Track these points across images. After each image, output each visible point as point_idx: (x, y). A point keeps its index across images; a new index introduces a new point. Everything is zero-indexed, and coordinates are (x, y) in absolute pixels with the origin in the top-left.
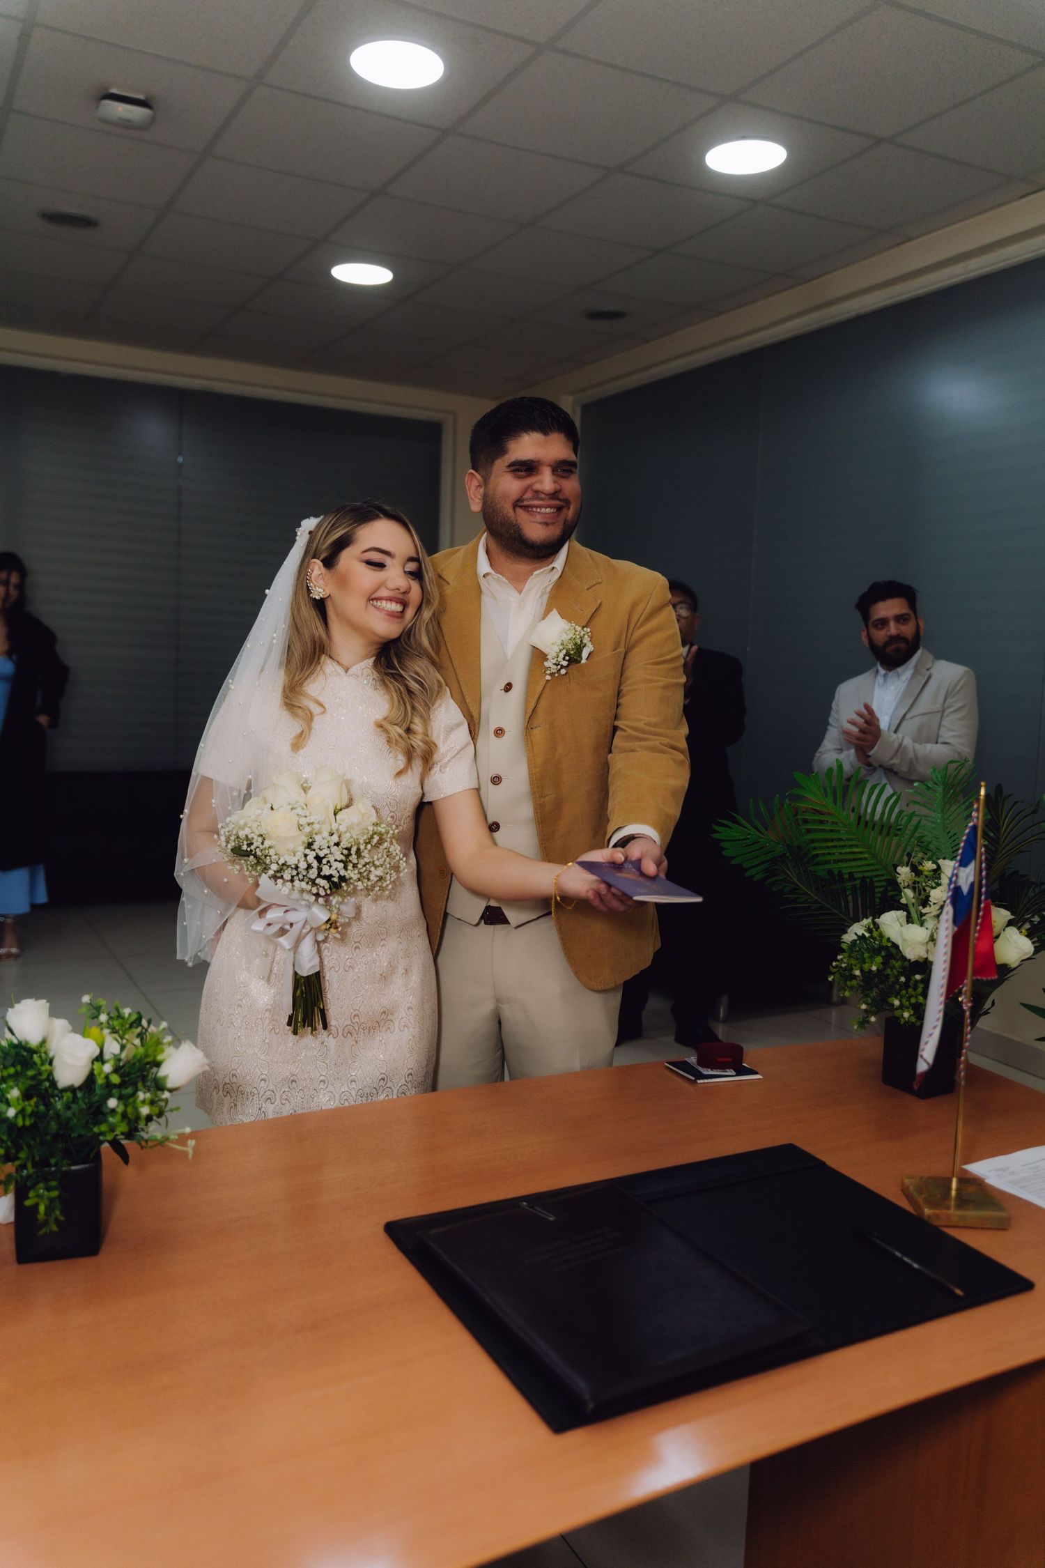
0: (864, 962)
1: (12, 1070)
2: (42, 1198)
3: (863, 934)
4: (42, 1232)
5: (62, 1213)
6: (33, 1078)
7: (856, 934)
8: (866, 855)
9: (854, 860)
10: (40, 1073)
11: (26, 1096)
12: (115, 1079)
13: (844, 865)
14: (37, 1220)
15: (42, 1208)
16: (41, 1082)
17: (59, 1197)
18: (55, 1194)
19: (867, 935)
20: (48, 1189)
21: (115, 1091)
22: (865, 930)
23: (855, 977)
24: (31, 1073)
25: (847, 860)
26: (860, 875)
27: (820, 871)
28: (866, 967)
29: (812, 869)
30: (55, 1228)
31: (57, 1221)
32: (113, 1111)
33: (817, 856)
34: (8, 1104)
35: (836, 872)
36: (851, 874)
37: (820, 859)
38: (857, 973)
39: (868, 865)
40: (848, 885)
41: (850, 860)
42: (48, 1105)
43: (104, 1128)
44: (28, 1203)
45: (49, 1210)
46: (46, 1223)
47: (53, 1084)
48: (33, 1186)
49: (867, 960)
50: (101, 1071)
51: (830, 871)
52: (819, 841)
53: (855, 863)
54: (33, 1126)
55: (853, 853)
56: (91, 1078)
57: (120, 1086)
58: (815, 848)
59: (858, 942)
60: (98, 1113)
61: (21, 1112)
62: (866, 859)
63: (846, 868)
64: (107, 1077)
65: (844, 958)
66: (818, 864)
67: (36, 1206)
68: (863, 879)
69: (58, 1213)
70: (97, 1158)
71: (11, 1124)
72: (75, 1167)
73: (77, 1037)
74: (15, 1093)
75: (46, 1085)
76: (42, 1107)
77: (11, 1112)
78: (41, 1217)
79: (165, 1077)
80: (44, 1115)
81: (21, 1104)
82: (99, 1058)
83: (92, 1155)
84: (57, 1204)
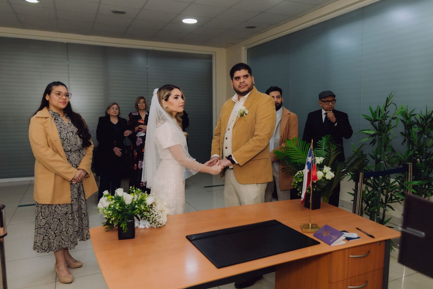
0: (299, 180)
1: (117, 201)
2: (123, 226)
4: (124, 232)
5: (127, 228)
6: (121, 202)
7: (297, 174)
8: (303, 158)
9: (301, 159)
10: (122, 201)
11: (120, 206)
12: (137, 202)
13: (298, 160)
15: (124, 227)
20: (125, 224)
21: (137, 204)
22: (299, 173)
23: (297, 183)
24: (120, 201)
25: (298, 159)
26: (301, 162)
27: (292, 161)
29: (291, 161)
30: (126, 231)
31: (127, 230)
32: (137, 208)
33: (292, 158)
34: (117, 207)
35: (295, 162)
36: (299, 162)
37: (293, 159)
39: (304, 160)
40: (299, 164)
41: (299, 159)
42: (125, 207)
43: (135, 212)
44: (121, 226)
45: (125, 228)
46: (124, 230)
47: (125, 204)
48: (122, 223)
51: (294, 162)
52: (292, 155)
53: (300, 160)
54: (122, 211)
55: (300, 157)
56: (132, 202)
57: (138, 204)
58: (291, 156)
59: (297, 176)
60: (134, 209)
61: (119, 208)
62: (302, 158)
63: (298, 161)
64: (135, 202)
66: (292, 160)
67: (122, 227)
68: (302, 163)
69: (126, 228)
70: (134, 219)
71: (117, 210)
72: (130, 221)
73: (129, 194)
74: (118, 205)
75: (124, 204)
76: (123, 208)
77: (117, 208)
78: (123, 229)
79: (147, 203)
80: (123, 209)
81: (119, 207)
82: (134, 198)
83: (133, 218)
84: (126, 226)
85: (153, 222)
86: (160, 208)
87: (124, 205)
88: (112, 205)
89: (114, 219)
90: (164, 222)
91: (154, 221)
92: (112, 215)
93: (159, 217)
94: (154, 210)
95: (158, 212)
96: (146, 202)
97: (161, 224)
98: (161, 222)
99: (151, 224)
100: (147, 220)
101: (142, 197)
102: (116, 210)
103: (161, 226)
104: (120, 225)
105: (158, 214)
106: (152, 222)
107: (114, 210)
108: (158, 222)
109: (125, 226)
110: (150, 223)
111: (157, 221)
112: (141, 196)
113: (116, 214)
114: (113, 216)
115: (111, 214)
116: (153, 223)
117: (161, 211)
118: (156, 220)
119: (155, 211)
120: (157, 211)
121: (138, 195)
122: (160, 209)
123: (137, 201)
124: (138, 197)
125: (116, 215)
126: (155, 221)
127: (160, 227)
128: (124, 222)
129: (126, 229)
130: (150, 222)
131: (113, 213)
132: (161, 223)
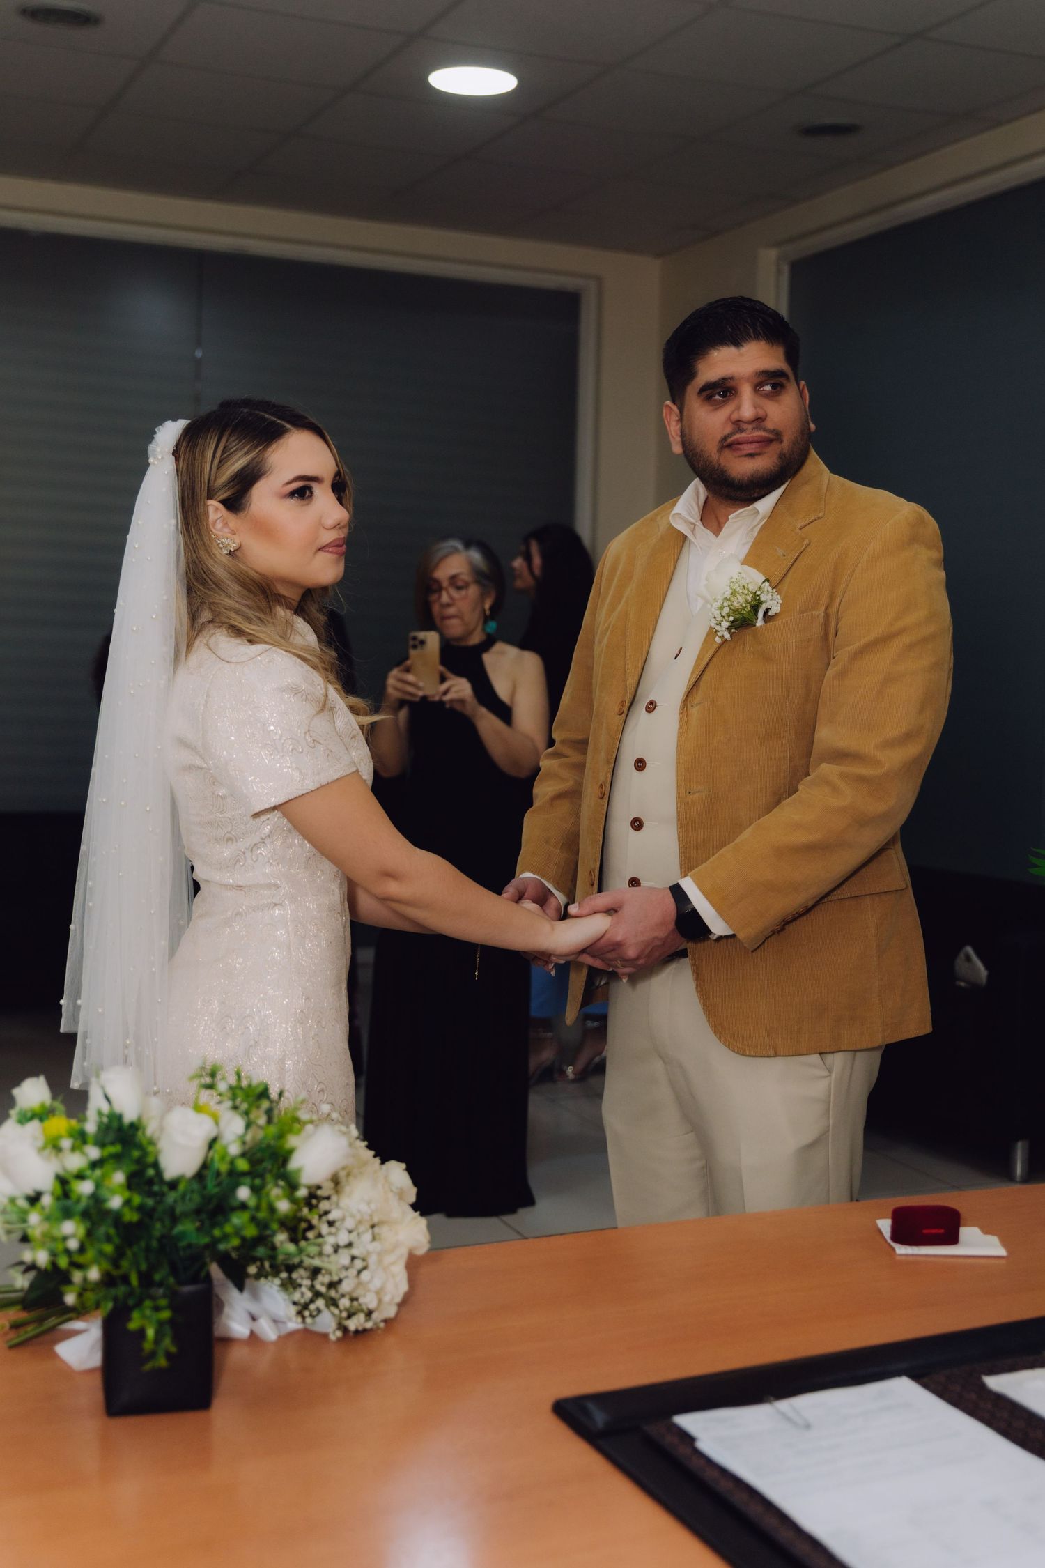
1: (113, 1148)
2: (148, 1321)
4: (148, 1367)
5: (172, 1339)
6: (139, 1158)
11: (132, 1183)
14: (141, 1349)
15: (150, 1333)
16: (147, 1166)
17: (171, 1322)
18: (166, 1315)
20: (157, 1309)
21: (243, 1180)
24: (134, 1154)
30: (162, 1362)
31: (169, 1356)
32: (243, 1206)
34: (112, 1191)
42: (160, 1197)
43: (227, 1227)
44: (133, 1325)
45: (157, 1341)
46: (153, 1355)
47: (160, 1172)
48: (139, 1304)
50: (222, 1157)
54: (139, 1224)
56: (208, 1166)
61: (127, 1203)
67: (141, 1331)
69: (167, 1340)
70: (208, 1279)
71: (116, 1217)
72: (187, 1289)
74: (119, 1177)
75: (151, 1172)
76: (150, 1202)
77: (116, 1201)
78: (148, 1346)
79: (299, 1171)
80: (153, 1210)
81: (127, 1194)
82: (218, 1139)
83: (203, 1274)
84: (168, 1329)
85: (317, 1295)
86: (369, 1203)
87: (150, 1182)
88: (80, 1176)
89: (94, 1274)
90: (387, 1298)
91: (323, 1289)
92: (82, 1249)
93: (359, 1264)
94: (331, 1217)
95: (350, 1232)
96: (295, 1166)
97: (369, 1314)
98: (369, 1301)
99: (302, 1309)
100: (277, 1281)
101: (272, 1130)
102: (111, 1211)
103: (369, 1325)
104: (129, 1319)
105: (350, 1245)
106: (309, 1295)
107: (94, 1212)
108: (353, 1300)
109: (161, 1325)
110: (295, 1303)
111: (346, 1287)
112: (262, 1120)
113: (109, 1239)
114: (90, 1254)
115: (73, 1244)
116: (320, 1303)
117: (373, 1227)
118: (340, 1281)
119: (331, 1224)
120: (349, 1223)
121: (247, 1113)
122: (364, 1208)
123: (244, 1156)
124: (247, 1126)
125: (108, 1248)
126: (333, 1293)
127: (365, 1330)
128: (153, 1298)
129: (167, 1343)
130: (296, 1296)
131: (89, 1233)
132: (372, 1306)
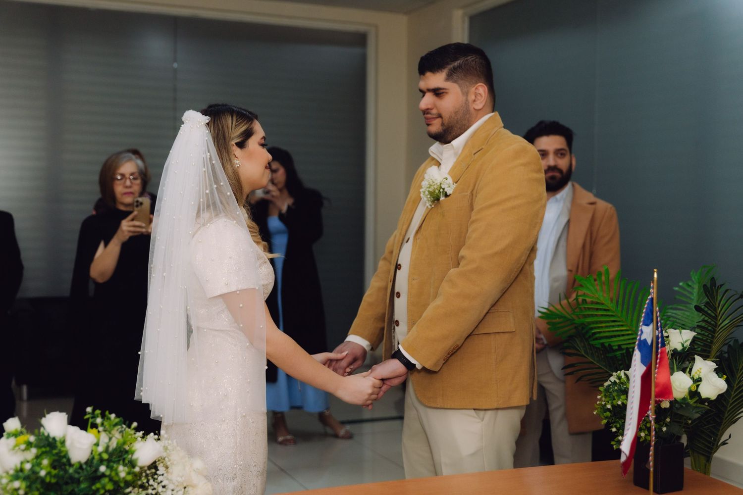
0: (614, 399)
3: (615, 381)
6: (57, 454)
7: (610, 381)
9: (622, 335)
10: (61, 452)
11: (53, 466)
12: (105, 456)
16: (62, 457)
19: (618, 381)
21: (105, 463)
22: (616, 378)
23: (609, 410)
24: (55, 452)
25: (615, 336)
28: (614, 402)
32: (103, 475)
33: (595, 333)
35: (607, 345)
36: (619, 346)
37: (599, 335)
38: (609, 406)
39: (628, 334)
40: (618, 353)
42: (66, 471)
43: (98, 485)
47: (69, 460)
49: (615, 397)
50: (96, 451)
51: (603, 345)
55: (622, 331)
57: (109, 460)
58: (594, 328)
59: (611, 386)
60: (95, 476)
61: (49, 474)
64: (100, 454)
65: (602, 397)
71: (43, 480)
73: (83, 432)
74: (46, 462)
75: (64, 460)
76: (62, 473)
77: (43, 473)
79: (137, 459)
80: (63, 477)
81: (49, 470)
82: (97, 445)
86: (182, 477)
87: (64, 464)
88: (28, 462)
92: (25, 494)
94: (163, 484)
95: (172, 491)
96: (135, 457)
101: (122, 441)
102: (40, 477)
107: (33, 478)
112: (118, 435)
113: (38, 491)
117: (185, 487)
119: (164, 487)
120: (172, 487)
121: (110, 433)
122: (180, 479)
123: (106, 450)
124: (110, 439)
131: (29, 488)
